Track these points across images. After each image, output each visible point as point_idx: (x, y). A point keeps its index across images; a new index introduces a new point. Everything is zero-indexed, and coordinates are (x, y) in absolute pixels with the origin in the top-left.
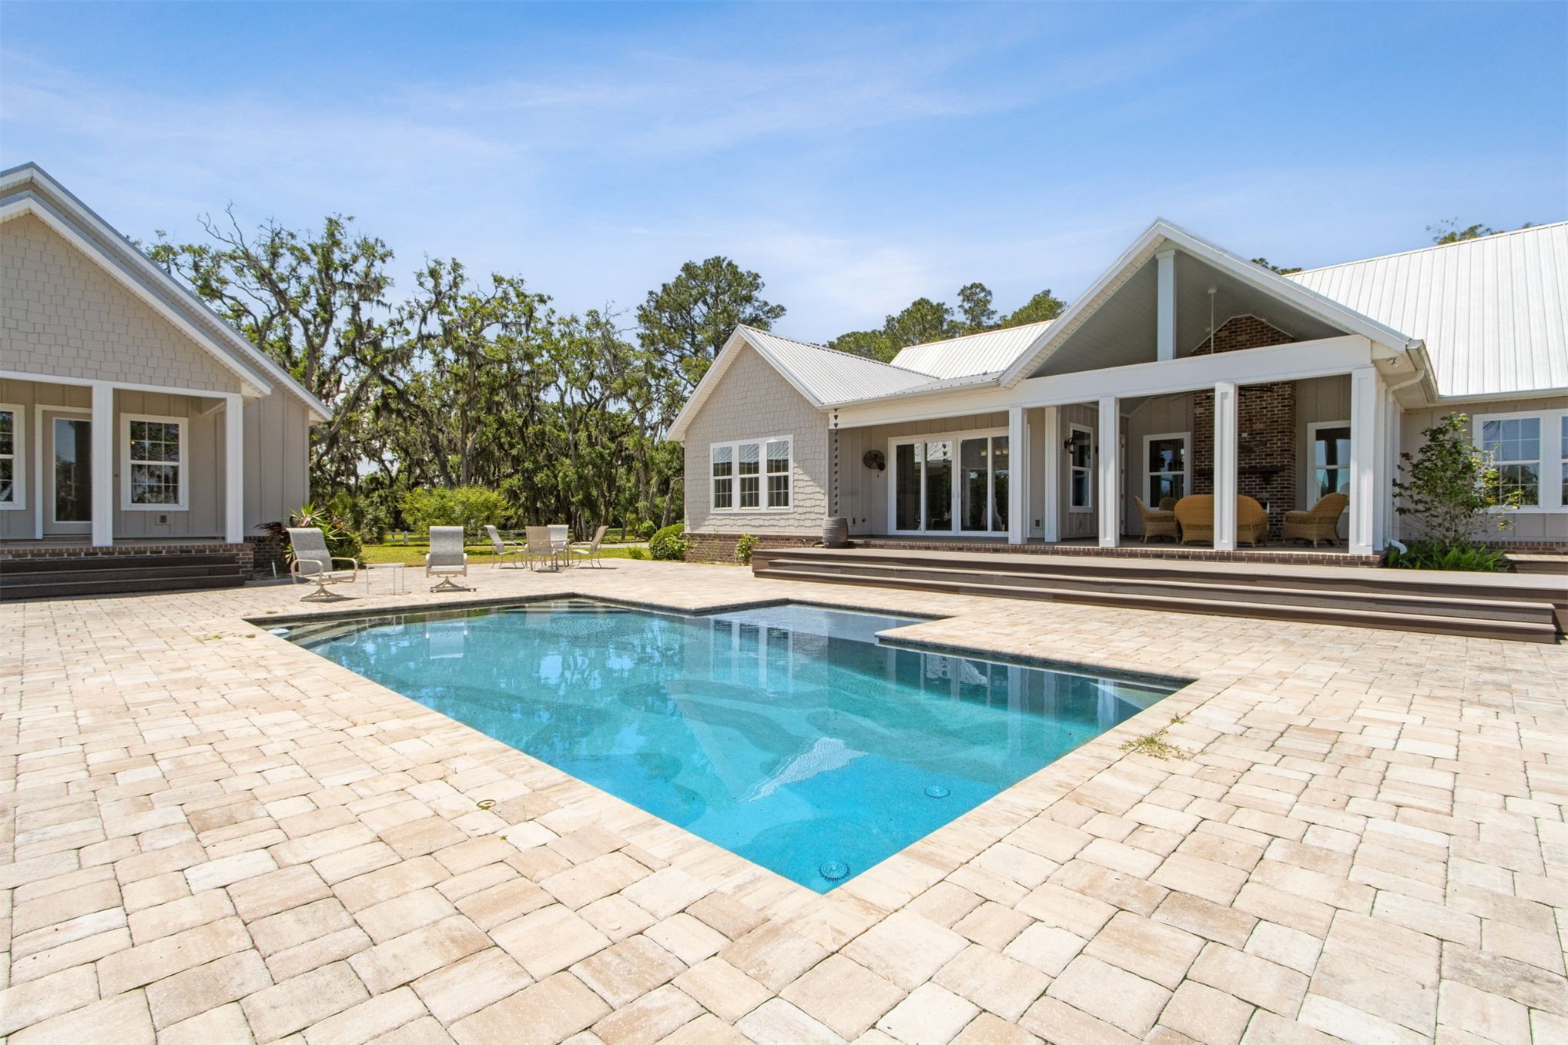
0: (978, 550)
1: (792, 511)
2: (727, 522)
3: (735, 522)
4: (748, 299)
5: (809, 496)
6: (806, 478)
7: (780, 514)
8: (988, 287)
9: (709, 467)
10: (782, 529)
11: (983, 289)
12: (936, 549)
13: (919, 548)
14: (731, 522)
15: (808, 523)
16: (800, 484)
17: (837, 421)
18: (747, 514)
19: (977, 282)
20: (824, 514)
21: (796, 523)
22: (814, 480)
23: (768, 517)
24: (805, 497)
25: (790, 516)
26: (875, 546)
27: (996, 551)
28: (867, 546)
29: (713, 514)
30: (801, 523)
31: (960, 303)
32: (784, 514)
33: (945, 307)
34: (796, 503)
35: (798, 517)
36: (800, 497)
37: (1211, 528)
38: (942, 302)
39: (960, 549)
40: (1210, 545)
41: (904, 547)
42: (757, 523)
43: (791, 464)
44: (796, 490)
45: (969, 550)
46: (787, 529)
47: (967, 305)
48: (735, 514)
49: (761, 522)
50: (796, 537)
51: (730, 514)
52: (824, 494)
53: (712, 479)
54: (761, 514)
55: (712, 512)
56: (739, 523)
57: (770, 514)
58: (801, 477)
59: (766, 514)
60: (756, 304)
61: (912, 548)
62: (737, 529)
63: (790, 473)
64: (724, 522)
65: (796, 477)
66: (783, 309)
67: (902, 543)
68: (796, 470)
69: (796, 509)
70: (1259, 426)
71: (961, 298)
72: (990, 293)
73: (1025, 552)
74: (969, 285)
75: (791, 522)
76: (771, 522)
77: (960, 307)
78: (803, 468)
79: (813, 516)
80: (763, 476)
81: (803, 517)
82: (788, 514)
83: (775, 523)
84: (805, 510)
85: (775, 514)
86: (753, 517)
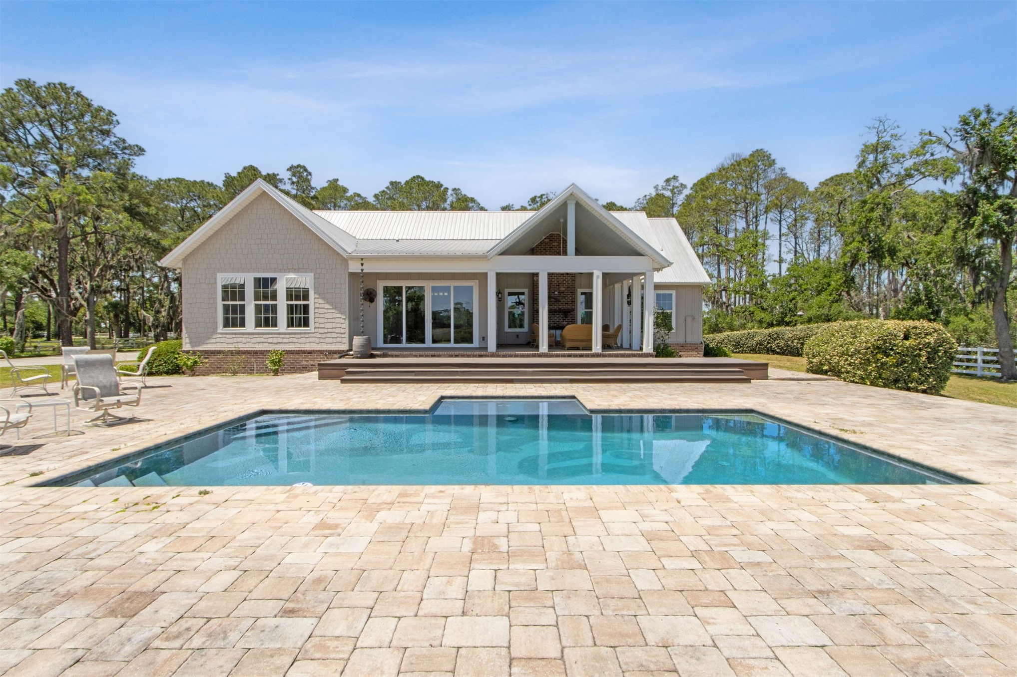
0: (469, 356)
1: (313, 331)
2: (239, 340)
3: (248, 340)
4: (107, 133)
5: (329, 320)
6: (327, 306)
7: (301, 333)
8: (309, 169)
9: (215, 293)
10: (302, 345)
11: (306, 170)
12: (439, 356)
13: (427, 356)
14: (244, 340)
15: (330, 340)
16: (321, 311)
17: (363, 267)
18: (263, 334)
19: (302, 164)
20: (344, 333)
21: (317, 340)
22: (335, 308)
23: (288, 336)
24: (326, 321)
25: (310, 335)
26: (392, 356)
27: (481, 356)
28: (384, 356)
29: (220, 333)
30: (322, 340)
31: (290, 177)
32: (305, 333)
33: (278, 177)
34: (317, 325)
35: (319, 336)
36: (321, 320)
37: (591, 340)
38: (276, 173)
39: (457, 356)
40: (590, 349)
41: (416, 356)
42: (275, 340)
43: (312, 294)
44: (317, 315)
45: (463, 356)
46: (307, 345)
47: (295, 179)
48: (249, 334)
49: (280, 340)
50: (319, 351)
51: (243, 334)
52: (345, 319)
53: (220, 304)
54: (280, 334)
55: (219, 331)
56: (254, 340)
57: (289, 334)
58: (321, 306)
59: (285, 334)
60: (115, 139)
61: (421, 356)
62: (252, 345)
63: (311, 302)
64: (235, 340)
65: (317, 305)
66: (143, 150)
67: (414, 353)
68: (316, 300)
69: (317, 330)
70: (562, 289)
71: (289, 173)
72: (310, 174)
73: (498, 356)
74: (295, 164)
75: (312, 340)
76: (291, 340)
77: (289, 179)
78: (323, 299)
79: (334, 335)
80: (282, 304)
81: (324, 336)
82: (308, 333)
83: (295, 340)
84: (326, 331)
85: (295, 334)
86: (270, 336)
